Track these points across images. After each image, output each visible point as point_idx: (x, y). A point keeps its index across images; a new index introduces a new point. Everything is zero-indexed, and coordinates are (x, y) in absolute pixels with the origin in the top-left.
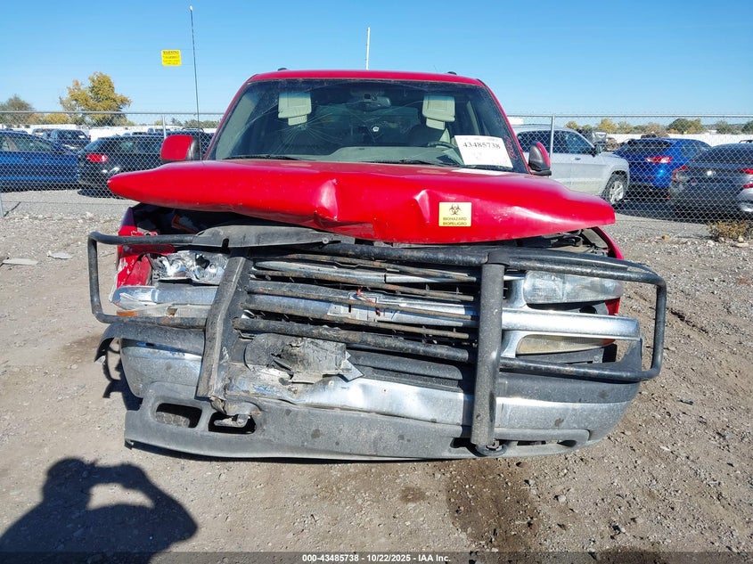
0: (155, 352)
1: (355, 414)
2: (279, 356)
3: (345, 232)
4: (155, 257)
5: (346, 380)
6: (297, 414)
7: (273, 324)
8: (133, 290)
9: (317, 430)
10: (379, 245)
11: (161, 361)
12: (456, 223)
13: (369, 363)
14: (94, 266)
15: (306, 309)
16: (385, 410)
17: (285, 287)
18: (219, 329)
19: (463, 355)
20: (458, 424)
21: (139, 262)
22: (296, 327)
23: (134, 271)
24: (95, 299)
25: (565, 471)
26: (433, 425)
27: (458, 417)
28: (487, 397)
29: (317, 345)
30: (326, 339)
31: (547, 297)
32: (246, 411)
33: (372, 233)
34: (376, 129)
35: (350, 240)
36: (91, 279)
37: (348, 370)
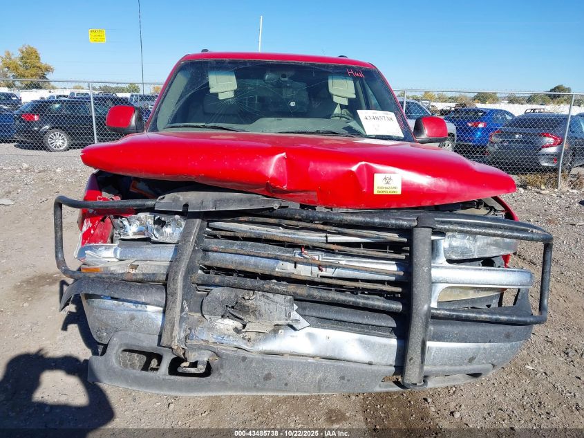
0: (119, 305)
1: (303, 360)
2: (233, 307)
3: (292, 199)
4: (116, 217)
5: (295, 329)
6: (251, 361)
7: (228, 279)
8: (97, 248)
9: (269, 374)
10: (321, 210)
11: (125, 313)
12: (389, 191)
13: (314, 314)
14: (59, 226)
15: (256, 265)
16: (328, 355)
17: (236, 246)
18: (179, 284)
19: (398, 306)
20: (391, 365)
21: (102, 223)
22: (249, 282)
23: (97, 231)
24: (60, 255)
25: (454, 389)
26: (370, 367)
27: (391, 358)
28: (420, 343)
29: (268, 298)
30: (275, 292)
31: (462, 254)
32: (205, 357)
33: (316, 200)
34: (293, 104)
35: (296, 206)
36: (56, 237)
37: (297, 321)
